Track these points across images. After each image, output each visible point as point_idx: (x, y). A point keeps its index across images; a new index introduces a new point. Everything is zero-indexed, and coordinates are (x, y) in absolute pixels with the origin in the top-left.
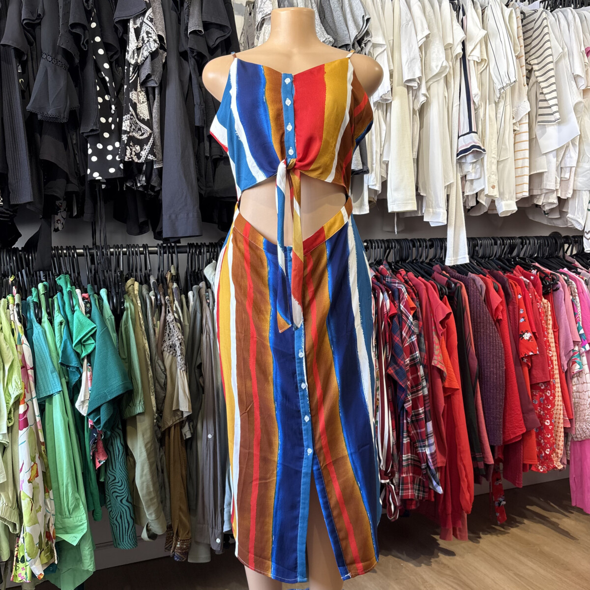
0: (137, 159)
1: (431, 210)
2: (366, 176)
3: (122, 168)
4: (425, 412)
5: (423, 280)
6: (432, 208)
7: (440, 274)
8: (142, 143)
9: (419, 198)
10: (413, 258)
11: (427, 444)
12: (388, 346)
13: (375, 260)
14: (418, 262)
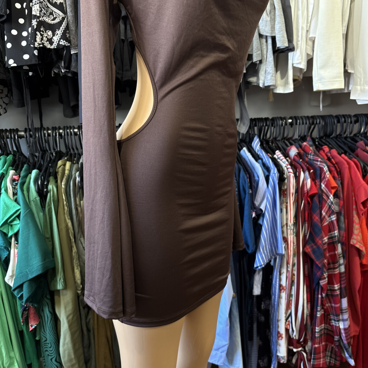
0: (49, 45)
1: (359, 87)
2: (290, 54)
3: (36, 54)
4: (340, 289)
5: (346, 158)
6: (360, 86)
7: (364, 151)
8: (53, 28)
9: (347, 75)
10: (338, 133)
11: (341, 318)
12: (307, 225)
13: (299, 136)
14: (342, 138)
